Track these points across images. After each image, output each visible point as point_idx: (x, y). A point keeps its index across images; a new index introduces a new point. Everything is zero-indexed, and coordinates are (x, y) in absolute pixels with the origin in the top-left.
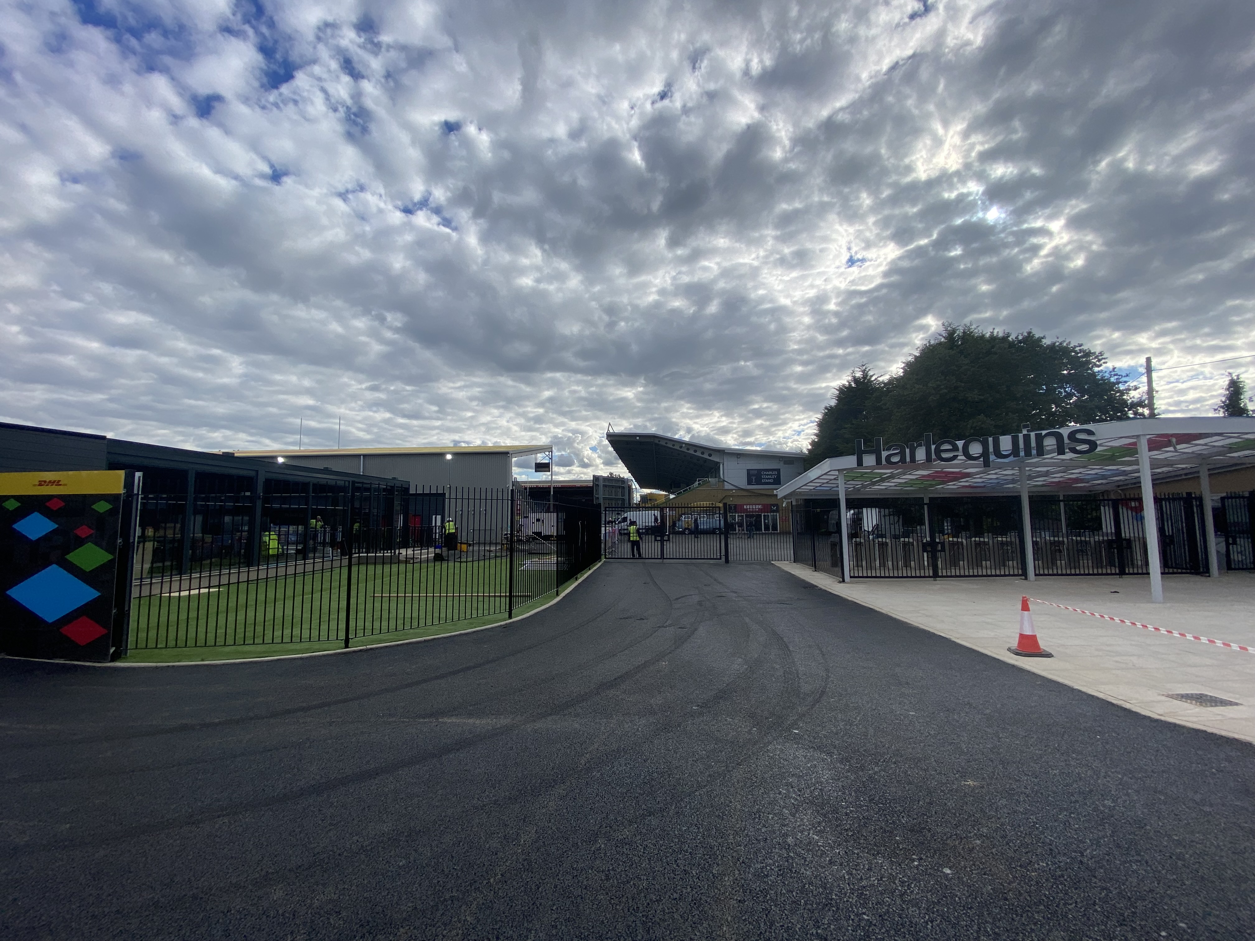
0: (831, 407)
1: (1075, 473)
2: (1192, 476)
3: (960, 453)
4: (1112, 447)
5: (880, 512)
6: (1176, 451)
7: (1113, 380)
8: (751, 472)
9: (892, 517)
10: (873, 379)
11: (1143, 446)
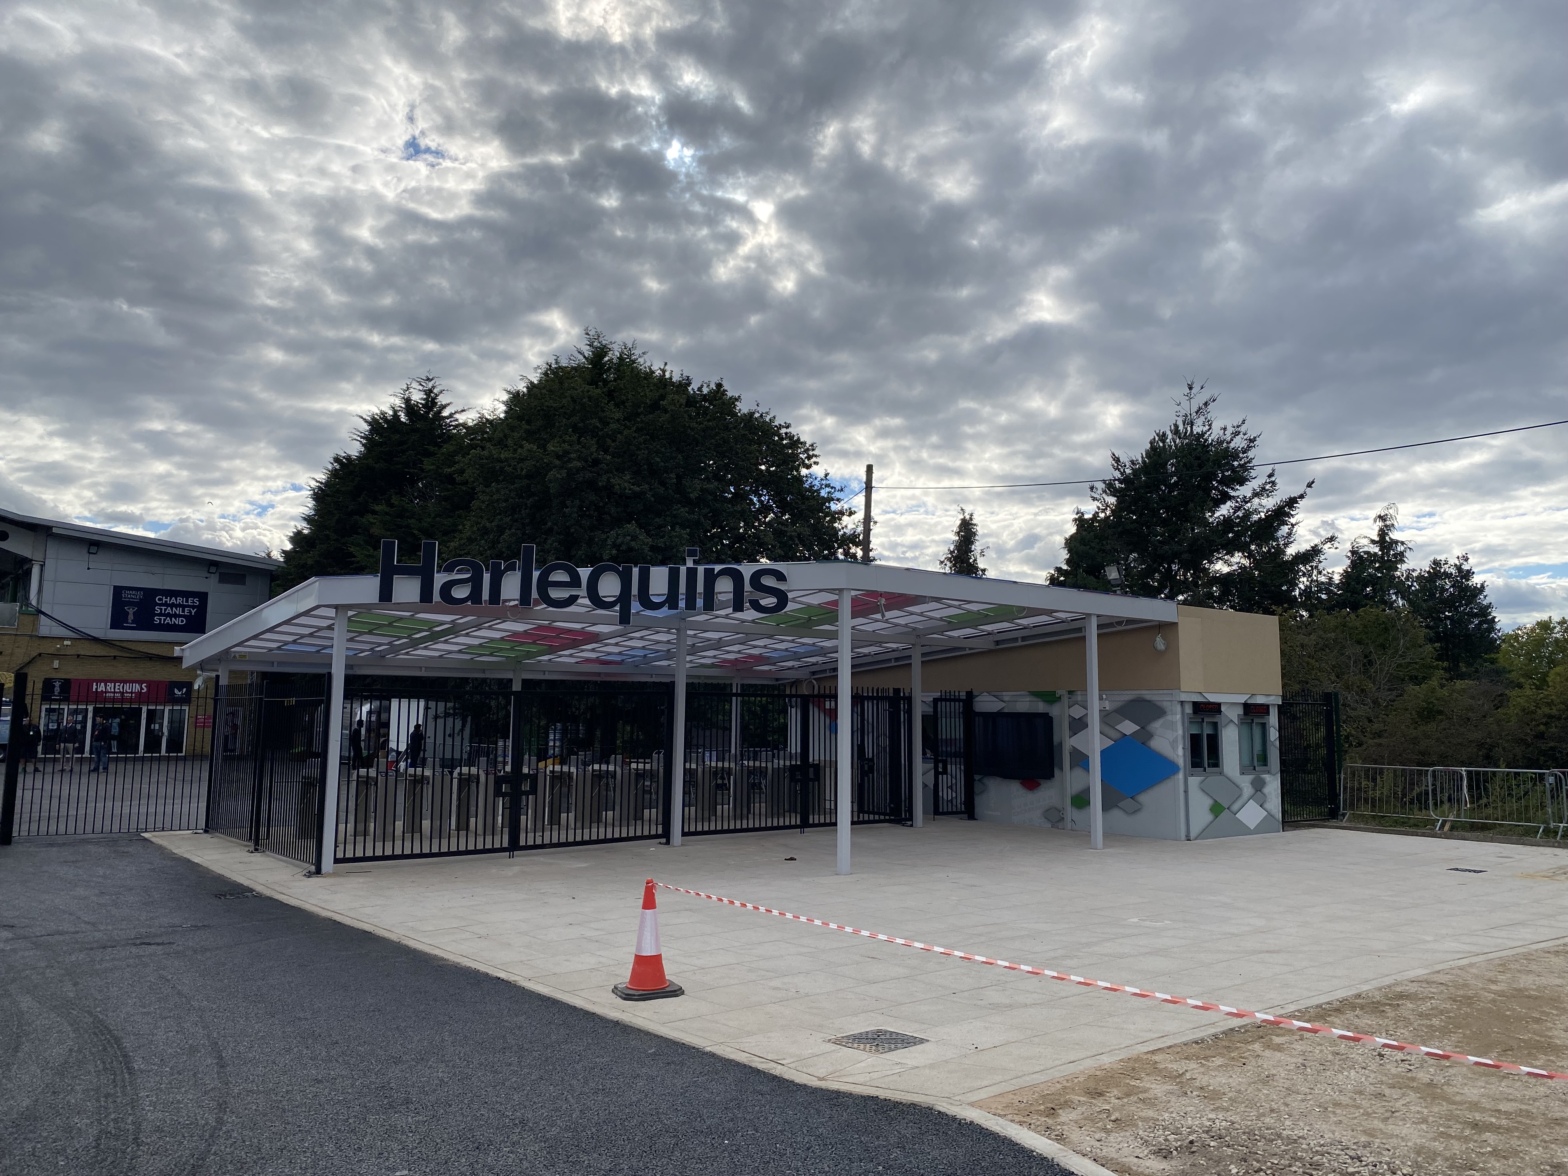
0: (348, 458)
1: (759, 647)
2: (902, 663)
3: (583, 591)
4: (809, 606)
5: (427, 708)
6: (887, 621)
7: (823, 493)
8: (127, 596)
9: (450, 721)
10: (445, 413)
11: (846, 609)
